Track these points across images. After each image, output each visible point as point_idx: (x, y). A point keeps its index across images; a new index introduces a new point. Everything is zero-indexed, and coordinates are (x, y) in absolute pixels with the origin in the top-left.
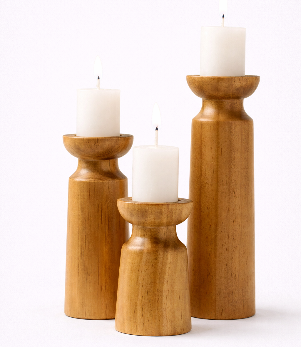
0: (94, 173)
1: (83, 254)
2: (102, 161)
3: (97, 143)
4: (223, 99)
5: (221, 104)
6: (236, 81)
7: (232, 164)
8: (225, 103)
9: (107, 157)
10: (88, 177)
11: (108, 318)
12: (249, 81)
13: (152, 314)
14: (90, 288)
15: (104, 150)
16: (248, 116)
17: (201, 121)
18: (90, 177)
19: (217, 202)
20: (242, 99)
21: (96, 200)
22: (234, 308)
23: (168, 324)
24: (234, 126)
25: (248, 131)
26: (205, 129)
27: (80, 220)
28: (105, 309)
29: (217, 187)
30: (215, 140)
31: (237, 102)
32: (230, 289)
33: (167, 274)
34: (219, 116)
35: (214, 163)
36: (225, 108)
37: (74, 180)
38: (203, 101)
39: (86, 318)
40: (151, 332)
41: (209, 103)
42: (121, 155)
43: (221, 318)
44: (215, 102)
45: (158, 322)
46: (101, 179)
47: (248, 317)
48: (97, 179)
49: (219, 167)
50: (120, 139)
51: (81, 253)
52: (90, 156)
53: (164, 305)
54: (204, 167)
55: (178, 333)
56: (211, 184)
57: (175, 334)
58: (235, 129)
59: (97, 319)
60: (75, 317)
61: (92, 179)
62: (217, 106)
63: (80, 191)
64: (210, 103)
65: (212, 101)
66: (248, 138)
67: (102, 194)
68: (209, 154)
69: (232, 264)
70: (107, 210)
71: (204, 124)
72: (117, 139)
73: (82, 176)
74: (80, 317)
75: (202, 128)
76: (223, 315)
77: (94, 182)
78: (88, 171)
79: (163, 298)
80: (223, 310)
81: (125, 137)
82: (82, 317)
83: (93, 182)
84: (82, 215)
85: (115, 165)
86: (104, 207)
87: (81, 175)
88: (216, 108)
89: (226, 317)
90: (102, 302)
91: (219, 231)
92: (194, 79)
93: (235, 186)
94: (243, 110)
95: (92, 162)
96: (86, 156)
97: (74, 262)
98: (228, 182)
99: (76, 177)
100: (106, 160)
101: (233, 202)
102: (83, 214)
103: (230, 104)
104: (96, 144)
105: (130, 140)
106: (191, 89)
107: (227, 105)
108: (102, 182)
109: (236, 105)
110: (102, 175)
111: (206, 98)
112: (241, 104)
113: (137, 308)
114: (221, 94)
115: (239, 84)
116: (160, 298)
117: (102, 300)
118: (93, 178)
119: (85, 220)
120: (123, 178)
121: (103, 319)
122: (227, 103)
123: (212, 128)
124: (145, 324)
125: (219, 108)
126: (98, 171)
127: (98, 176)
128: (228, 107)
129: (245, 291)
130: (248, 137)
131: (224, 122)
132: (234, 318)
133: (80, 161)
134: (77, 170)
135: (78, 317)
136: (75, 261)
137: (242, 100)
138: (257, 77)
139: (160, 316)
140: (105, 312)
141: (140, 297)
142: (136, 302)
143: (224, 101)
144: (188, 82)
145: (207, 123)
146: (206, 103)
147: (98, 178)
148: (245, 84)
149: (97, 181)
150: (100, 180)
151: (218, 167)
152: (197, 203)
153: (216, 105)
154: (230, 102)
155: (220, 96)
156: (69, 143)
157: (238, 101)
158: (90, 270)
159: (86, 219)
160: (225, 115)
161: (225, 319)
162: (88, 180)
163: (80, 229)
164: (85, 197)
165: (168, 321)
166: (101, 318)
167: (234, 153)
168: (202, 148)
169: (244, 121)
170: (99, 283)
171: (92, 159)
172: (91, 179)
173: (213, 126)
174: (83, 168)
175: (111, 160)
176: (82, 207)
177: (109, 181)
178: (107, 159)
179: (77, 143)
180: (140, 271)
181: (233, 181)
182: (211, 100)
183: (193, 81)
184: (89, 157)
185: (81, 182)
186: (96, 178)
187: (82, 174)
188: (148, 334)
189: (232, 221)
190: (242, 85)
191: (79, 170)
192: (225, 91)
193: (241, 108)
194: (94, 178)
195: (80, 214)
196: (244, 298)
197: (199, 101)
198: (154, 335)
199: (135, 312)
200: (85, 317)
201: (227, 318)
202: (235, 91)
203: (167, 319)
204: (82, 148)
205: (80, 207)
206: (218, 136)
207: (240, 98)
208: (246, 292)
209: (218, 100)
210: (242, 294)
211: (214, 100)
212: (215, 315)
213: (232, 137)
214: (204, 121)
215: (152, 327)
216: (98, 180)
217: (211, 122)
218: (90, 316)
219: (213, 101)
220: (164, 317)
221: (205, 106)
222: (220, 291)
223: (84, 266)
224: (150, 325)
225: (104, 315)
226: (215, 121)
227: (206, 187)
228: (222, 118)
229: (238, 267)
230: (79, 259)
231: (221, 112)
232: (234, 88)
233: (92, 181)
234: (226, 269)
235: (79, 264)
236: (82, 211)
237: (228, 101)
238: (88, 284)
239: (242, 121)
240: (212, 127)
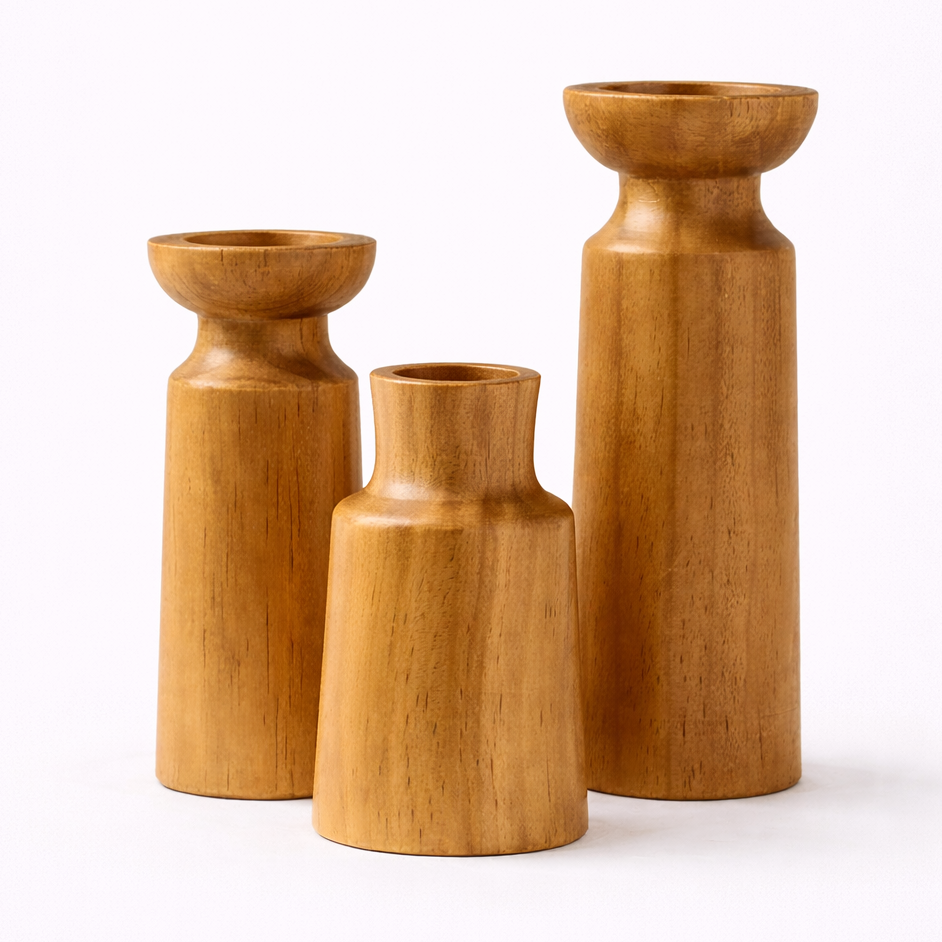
0: (251, 361)
1: (218, 599)
2: (277, 321)
3: (265, 266)
4: (693, 177)
5: (684, 193)
6: (736, 113)
7: (722, 383)
8: (700, 190)
9: (294, 310)
10: (232, 374)
11: (297, 794)
12: (779, 110)
13: (440, 777)
14: (243, 703)
15: (285, 288)
16: (775, 231)
17: (617, 254)
18: (240, 374)
19: (674, 481)
20: (755, 175)
21: (260, 445)
22: (731, 765)
23: (501, 811)
24: (729, 268)
25: (777, 284)
26: (632, 279)
27: (209, 509)
28: (289, 767)
29: (674, 443)
30: (666, 316)
31: (738, 187)
32: (717, 708)
33: (496, 631)
34: (678, 235)
35: (662, 381)
36: (700, 207)
37: (187, 384)
38: (623, 185)
39: (229, 793)
40: (440, 840)
41: (644, 190)
42: (339, 303)
43: (689, 796)
44: (664, 189)
45: (462, 804)
46: (275, 382)
47: (775, 790)
48: (264, 380)
49: (679, 391)
50: (335, 253)
51: (213, 598)
52: (240, 306)
53: (483, 747)
54: (628, 394)
55: (534, 845)
56: (654, 435)
57: (524, 848)
58: (733, 278)
59: (264, 797)
60: (195, 791)
61: (248, 382)
62: (672, 201)
63: (209, 419)
64: (649, 190)
65: (654, 183)
66: (777, 306)
67: (279, 427)
68: (646, 353)
69: (726, 646)
70: (295, 478)
71: (629, 262)
72: (327, 254)
73: (213, 372)
74: (209, 792)
75: (620, 274)
76: (694, 783)
77: (256, 392)
78: (232, 356)
79: (484, 721)
80: (693, 771)
81: (352, 246)
82: (215, 792)
83: (251, 392)
84: (215, 492)
85: (320, 336)
86: (285, 467)
87: (212, 369)
88: (667, 208)
89: (703, 793)
90: (280, 746)
91: (680, 559)
92: (591, 104)
93: (733, 440)
94: (761, 211)
95: (247, 326)
96: (228, 308)
97: (189, 624)
98: (709, 429)
99: (196, 375)
100: (290, 322)
101: (728, 480)
102: (218, 489)
103: (716, 191)
104: (261, 270)
105: (366, 256)
106: (583, 141)
107: (705, 196)
108: (280, 392)
109: (736, 195)
110: (278, 367)
111: (634, 172)
112: (754, 192)
113: (387, 759)
114: (684, 159)
115: (748, 121)
116: (470, 725)
117: (279, 739)
118: (249, 379)
119: (225, 509)
120: (343, 375)
121: (283, 797)
122: (706, 194)
123: (656, 277)
124: (418, 814)
125: (679, 207)
126: (265, 356)
127: (265, 371)
128: (711, 205)
129: (767, 713)
130: (777, 301)
131: (696, 257)
132: (730, 795)
133: (203, 325)
134: (196, 350)
135: (202, 792)
136: (193, 621)
137: (755, 178)
138: (810, 97)
139: (470, 784)
140: (288, 776)
141: (399, 718)
142: (385, 739)
143: (694, 183)
144: (568, 112)
145: (639, 259)
146: (635, 189)
147: (265, 377)
148: (766, 122)
149: (264, 387)
150: (273, 385)
151: (675, 393)
152: (607, 481)
153: (668, 198)
154: (714, 187)
155: (681, 167)
156: (174, 266)
157: (743, 183)
158: (243, 649)
159: (230, 506)
160: (699, 232)
161: (701, 797)
162: (233, 386)
163: (210, 534)
164: (226, 438)
165: (500, 803)
166: (278, 794)
167: (728, 349)
168: (621, 340)
169: (763, 252)
170: (271, 686)
171: (247, 318)
172: (243, 382)
173: (661, 271)
174: (217, 345)
175: (306, 320)
176: (214, 470)
177: (303, 386)
178: (293, 316)
179: (198, 267)
180: (401, 622)
181: (727, 426)
182: (650, 181)
183: (590, 112)
184: (236, 311)
185: (212, 391)
186: (260, 380)
187: (214, 365)
188: (430, 848)
189: (724, 529)
190: (757, 127)
191: (204, 350)
192: (701, 149)
193: (754, 204)
194: (253, 378)
195: (210, 489)
196: (764, 734)
197: (608, 181)
198: (450, 853)
199: (383, 770)
200: (224, 791)
201: (707, 796)
202: (733, 149)
203: (495, 794)
204: (216, 283)
205: (208, 469)
206: (675, 300)
207: (752, 174)
208: (769, 716)
209: (674, 182)
210: (756, 723)
211: (661, 180)
212: (669, 784)
213: (722, 304)
214: (627, 254)
215: (444, 825)
216: (267, 385)
217: (654, 255)
218: (241, 788)
219: (658, 182)
220: (484, 790)
221: (630, 199)
222: (685, 717)
223: (224, 637)
224: (435, 817)
225: (286, 784)
226: (666, 251)
227: (637, 445)
228: (689, 242)
229: (744, 654)
230: (205, 615)
231: (685, 223)
232: (730, 137)
233: (248, 390)
234: (704, 659)
235: (205, 631)
236: (217, 481)
237: (711, 183)
238: (236, 690)
239: (756, 253)
240: (657, 272)
